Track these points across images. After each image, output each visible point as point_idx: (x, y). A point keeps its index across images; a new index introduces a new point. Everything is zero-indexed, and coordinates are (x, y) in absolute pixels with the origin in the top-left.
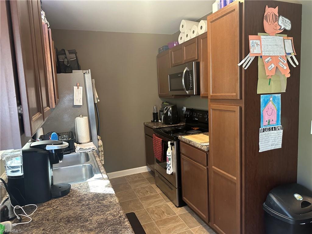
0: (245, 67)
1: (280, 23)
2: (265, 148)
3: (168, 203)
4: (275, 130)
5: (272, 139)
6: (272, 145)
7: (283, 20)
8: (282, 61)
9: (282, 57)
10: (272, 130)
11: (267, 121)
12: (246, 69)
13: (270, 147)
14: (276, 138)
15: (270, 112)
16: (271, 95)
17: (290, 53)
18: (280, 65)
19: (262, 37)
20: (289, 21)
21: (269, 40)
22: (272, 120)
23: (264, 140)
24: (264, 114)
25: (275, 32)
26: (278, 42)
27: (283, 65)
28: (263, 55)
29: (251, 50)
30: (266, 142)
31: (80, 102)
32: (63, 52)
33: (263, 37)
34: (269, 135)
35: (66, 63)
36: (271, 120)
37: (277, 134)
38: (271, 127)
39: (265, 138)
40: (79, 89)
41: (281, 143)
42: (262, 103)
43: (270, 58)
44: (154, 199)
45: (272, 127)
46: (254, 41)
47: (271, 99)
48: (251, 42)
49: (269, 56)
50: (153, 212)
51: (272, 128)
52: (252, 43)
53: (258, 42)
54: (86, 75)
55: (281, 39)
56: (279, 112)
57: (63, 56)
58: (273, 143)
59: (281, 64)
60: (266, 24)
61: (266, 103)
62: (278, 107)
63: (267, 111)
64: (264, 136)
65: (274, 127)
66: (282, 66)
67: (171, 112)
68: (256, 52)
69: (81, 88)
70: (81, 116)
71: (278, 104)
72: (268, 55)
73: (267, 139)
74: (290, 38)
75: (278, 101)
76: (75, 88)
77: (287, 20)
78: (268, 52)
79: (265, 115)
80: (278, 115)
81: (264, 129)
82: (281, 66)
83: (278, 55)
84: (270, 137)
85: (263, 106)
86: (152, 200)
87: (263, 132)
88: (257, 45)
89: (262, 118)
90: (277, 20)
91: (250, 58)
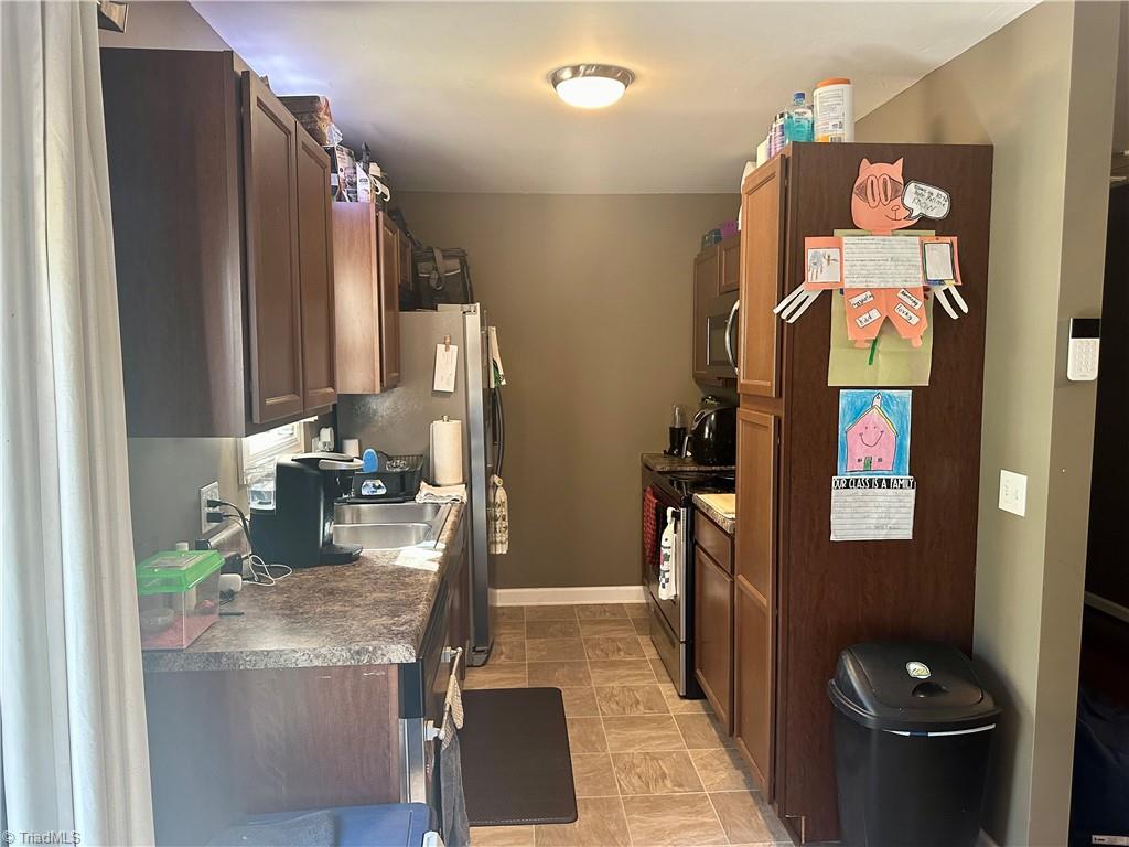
0: (789, 317)
1: (908, 201)
2: (851, 532)
3: (660, 686)
4: (888, 487)
5: (880, 510)
6: (877, 528)
7: (920, 191)
8: (910, 303)
9: (908, 291)
10: (880, 487)
11: (859, 460)
12: (791, 321)
13: (872, 532)
14: (893, 510)
15: (871, 437)
16: (877, 391)
17: (942, 281)
18: (901, 313)
19: (845, 240)
20: (944, 194)
21: (871, 246)
22: (880, 460)
23: (848, 510)
24: (850, 442)
25: (893, 225)
26: (900, 251)
27: (911, 314)
28: (846, 286)
29: (810, 274)
30: (856, 516)
31: (448, 384)
32: (429, 255)
33: (847, 239)
34: (866, 498)
35: (433, 283)
36: (875, 459)
37: (895, 499)
38: (877, 477)
39: (854, 505)
40: (450, 352)
41: (911, 527)
42: (844, 410)
43: (869, 293)
44: (630, 669)
45: (881, 477)
46: (821, 251)
47: (877, 402)
48: (810, 253)
49: (865, 290)
50: (610, 697)
51: (880, 481)
52: (814, 257)
53: (835, 253)
54: (468, 317)
55: (915, 244)
56: (903, 438)
57: (429, 265)
58: (883, 521)
59: (902, 311)
60: (858, 206)
61: (858, 413)
62: (902, 426)
63: (861, 435)
64: (850, 499)
65: (886, 480)
66: (905, 317)
67: (714, 427)
68: (822, 278)
69: (454, 348)
70: (445, 418)
71: (902, 416)
72: (863, 286)
73: (862, 510)
74: (948, 239)
75: (901, 407)
76: (441, 348)
77: (936, 191)
78: (864, 280)
79: (855, 442)
80: (900, 447)
81: (848, 480)
82: (904, 315)
83: (899, 285)
84: (872, 504)
85: (847, 418)
86: (622, 671)
87: (847, 487)
88: (829, 260)
89: (843, 449)
90: (898, 193)
91: (806, 295)
